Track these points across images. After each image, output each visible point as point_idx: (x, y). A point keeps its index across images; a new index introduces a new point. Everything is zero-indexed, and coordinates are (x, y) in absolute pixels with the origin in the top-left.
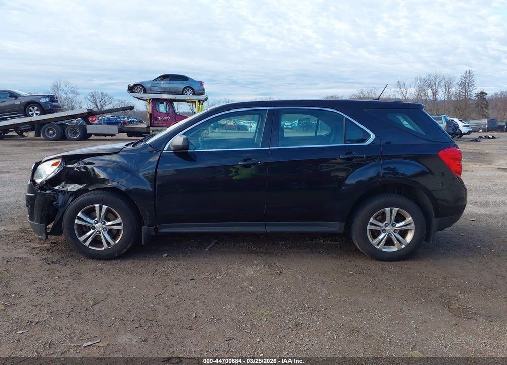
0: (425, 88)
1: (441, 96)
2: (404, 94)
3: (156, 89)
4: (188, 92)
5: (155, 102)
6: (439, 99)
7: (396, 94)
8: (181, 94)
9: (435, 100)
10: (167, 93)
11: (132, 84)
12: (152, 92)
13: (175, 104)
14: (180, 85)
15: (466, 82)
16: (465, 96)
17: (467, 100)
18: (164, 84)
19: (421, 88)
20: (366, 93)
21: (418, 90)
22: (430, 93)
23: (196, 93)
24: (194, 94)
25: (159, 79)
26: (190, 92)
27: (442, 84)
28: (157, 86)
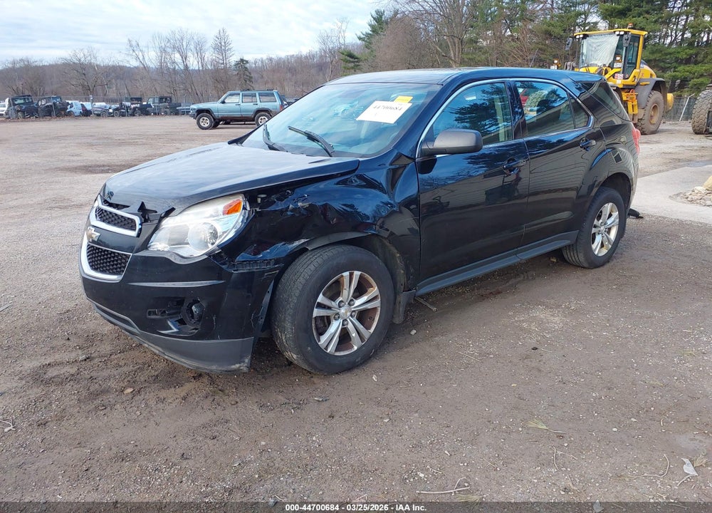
0: (169, 50)
1: (194, 64)
2: (141, 58)
6: (191, 68)
7: (129, 58)
9: (186, 67)
15: (222, 47)
16: (223, 63)
17: (225, 70)
19: (163, 50)
20: (81, 55)
21: (159, 54)
22: (177, 57)
27: (192, 47)
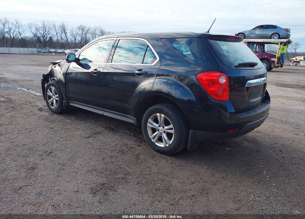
3: (252, 35)
4: (275, 37)
5: (249, 44)
8: (269, 39)
10: (259, 38)
11: (237, 33)
12: (249, 38)
13: (266, 45)
14: (269, 32)
18: (258, 32)
23: (280, 37)
24: (279, 38)
25: (257, 28)
26: (276, 37)
28: (253, 34)
